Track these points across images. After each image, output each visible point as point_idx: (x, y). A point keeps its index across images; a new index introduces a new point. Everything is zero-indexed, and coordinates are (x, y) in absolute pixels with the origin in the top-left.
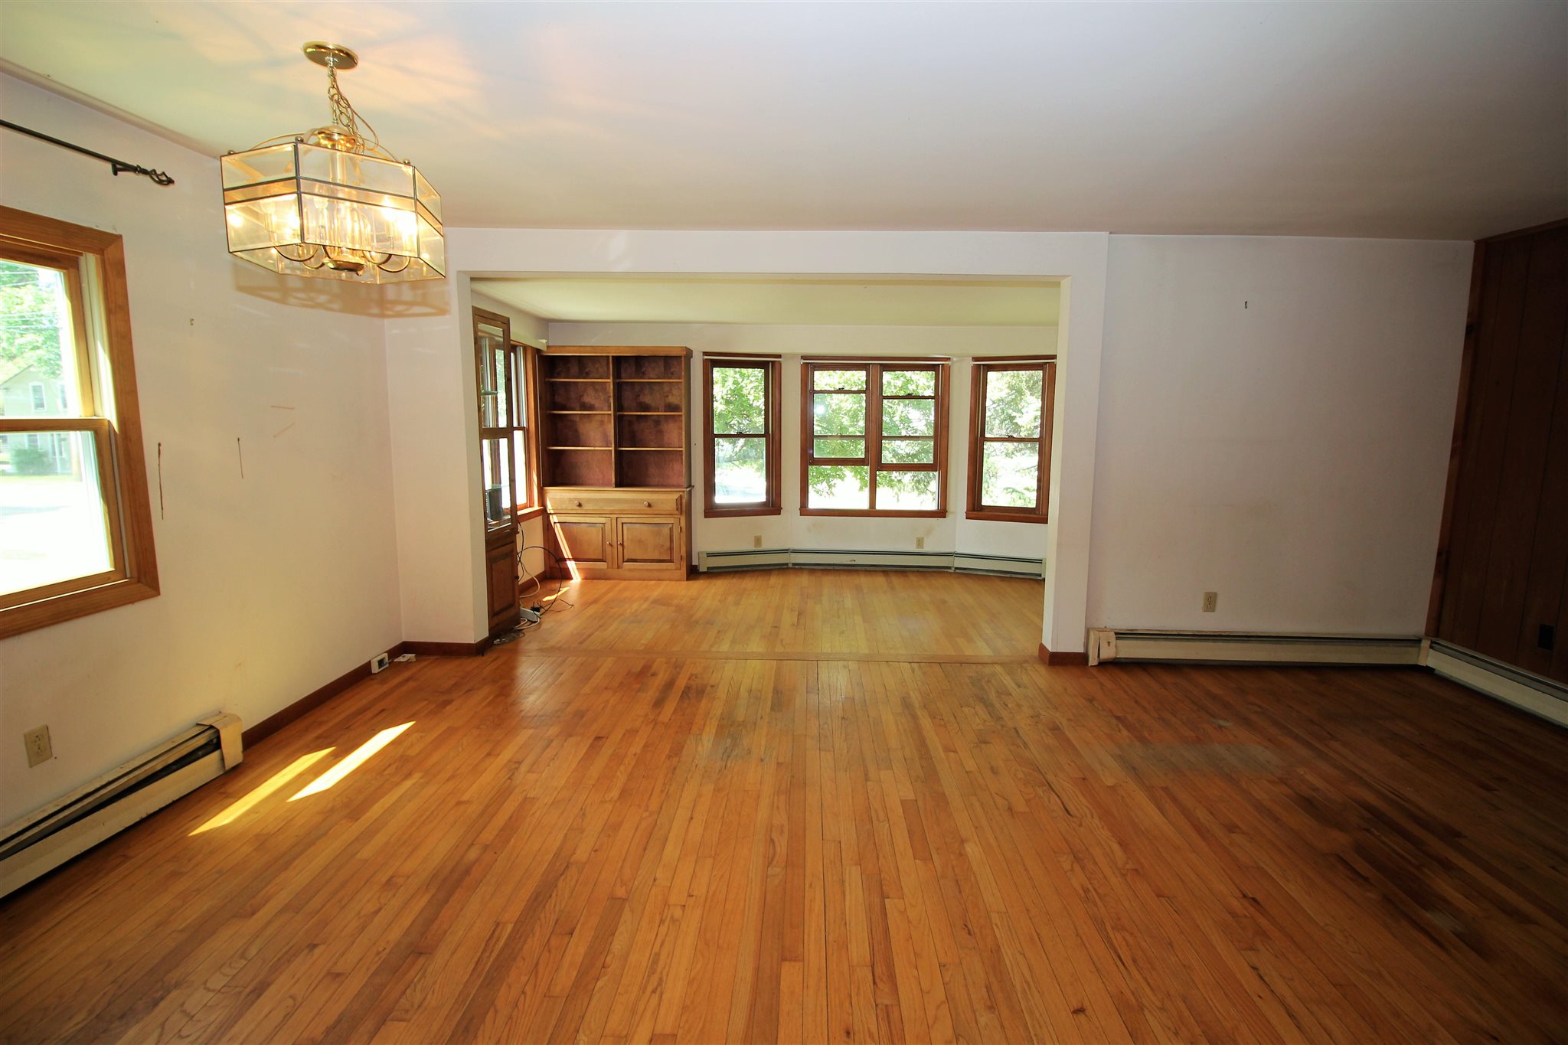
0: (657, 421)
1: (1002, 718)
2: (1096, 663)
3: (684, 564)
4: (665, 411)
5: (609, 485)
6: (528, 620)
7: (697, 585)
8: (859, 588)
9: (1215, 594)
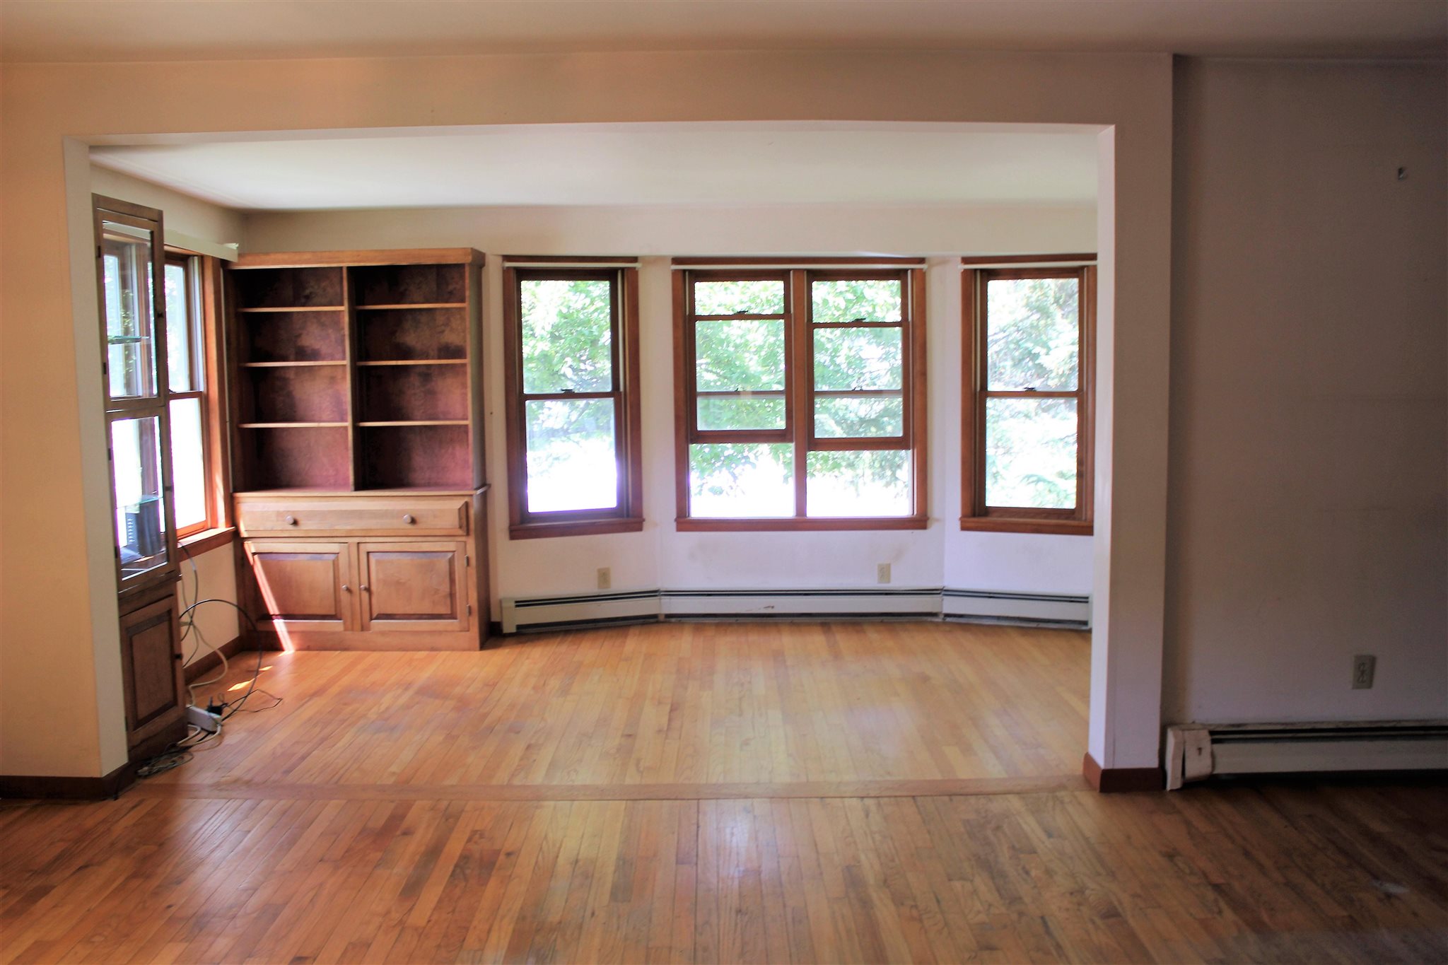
0: (427, 374)
1: (1020, 898)
2: (1178, 785)
3: (475, 622)
4: (439, 358)
5: (343, 486)
6: (202, 729)
7: (500, 657)
8: (778, 656)
9: (1373, 660)
